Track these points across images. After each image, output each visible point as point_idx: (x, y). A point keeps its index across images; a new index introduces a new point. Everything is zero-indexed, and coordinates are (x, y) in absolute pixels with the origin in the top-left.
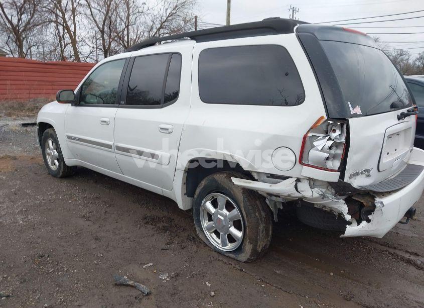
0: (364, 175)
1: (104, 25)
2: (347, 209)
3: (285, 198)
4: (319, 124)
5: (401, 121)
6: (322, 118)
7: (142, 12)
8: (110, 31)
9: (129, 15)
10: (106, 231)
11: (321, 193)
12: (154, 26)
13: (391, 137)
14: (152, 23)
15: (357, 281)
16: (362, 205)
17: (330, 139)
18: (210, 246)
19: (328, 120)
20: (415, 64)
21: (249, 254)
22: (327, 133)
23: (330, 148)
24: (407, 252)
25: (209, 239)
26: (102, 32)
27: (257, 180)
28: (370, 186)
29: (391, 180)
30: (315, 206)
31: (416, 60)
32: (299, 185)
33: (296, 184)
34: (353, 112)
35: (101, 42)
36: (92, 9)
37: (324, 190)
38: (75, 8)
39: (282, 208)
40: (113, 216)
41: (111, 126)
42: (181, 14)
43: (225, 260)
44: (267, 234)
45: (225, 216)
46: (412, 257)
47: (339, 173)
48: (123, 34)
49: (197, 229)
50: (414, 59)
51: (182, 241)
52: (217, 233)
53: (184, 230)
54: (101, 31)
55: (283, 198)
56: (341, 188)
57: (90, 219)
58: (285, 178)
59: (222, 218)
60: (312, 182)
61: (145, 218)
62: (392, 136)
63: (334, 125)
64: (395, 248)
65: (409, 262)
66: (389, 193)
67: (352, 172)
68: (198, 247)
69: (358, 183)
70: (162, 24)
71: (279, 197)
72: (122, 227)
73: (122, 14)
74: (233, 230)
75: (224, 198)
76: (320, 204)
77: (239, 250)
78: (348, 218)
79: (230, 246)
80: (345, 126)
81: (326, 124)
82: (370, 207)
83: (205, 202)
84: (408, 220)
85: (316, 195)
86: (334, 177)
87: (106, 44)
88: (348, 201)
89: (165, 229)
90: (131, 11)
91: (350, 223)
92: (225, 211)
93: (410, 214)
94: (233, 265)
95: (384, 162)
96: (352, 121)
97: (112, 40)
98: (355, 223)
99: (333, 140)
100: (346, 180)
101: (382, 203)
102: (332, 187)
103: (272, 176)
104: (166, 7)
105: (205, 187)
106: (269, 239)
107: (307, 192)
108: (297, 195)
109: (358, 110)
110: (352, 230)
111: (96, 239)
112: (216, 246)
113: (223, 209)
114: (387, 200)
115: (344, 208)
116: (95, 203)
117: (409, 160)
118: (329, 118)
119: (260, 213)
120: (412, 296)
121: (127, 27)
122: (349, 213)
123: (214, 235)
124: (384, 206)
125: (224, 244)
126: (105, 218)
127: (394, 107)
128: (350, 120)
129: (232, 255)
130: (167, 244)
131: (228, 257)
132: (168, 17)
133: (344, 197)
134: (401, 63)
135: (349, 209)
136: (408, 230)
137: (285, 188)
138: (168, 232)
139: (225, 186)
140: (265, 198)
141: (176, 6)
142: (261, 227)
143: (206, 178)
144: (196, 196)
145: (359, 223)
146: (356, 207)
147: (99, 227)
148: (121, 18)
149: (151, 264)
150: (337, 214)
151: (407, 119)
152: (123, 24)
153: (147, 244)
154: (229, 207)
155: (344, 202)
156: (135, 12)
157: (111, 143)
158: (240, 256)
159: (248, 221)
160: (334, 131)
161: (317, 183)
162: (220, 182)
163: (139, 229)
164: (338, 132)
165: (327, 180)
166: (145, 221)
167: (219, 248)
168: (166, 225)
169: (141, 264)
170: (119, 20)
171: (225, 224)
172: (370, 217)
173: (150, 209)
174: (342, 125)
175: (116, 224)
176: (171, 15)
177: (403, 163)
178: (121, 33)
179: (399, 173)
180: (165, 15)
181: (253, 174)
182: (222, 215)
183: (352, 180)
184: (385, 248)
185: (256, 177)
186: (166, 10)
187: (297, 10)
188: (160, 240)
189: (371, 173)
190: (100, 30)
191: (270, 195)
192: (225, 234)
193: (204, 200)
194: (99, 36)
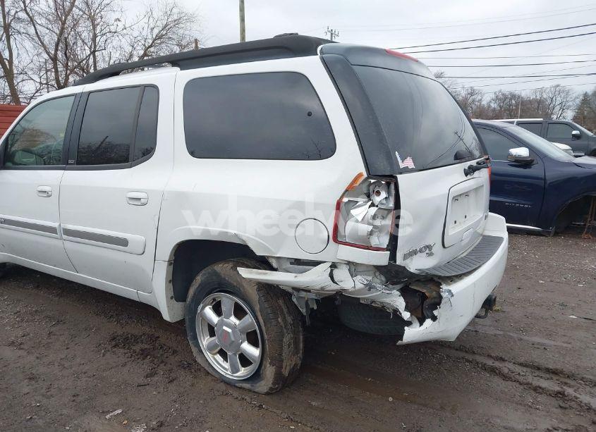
0: (424, 254)
1: (56, 50)
2: (404, 304)
3: (318, 292)
4: (357, 185)
5: (469, 177)
6: (360, 175)
7: (115, 32)
8: (67, 58)
9: (95, 36)
10: (48, 365)
11: (366, 282)
12: (135, 53)
13: (457, 200)
14: (131, 48)
15: (425, 405)
16: (424, 297)
17: (373, 205)
18: (214, 373)
19: (368, 178)
20: (489, 106)
21: (271, 381)
22: (369, 196)
23: (374, 217)
24: (490, 356)
25: (212, 364)
26: (54, 59)
27: (275, 270)
28: (434, 268)
29: (462, 258)
30: (361, 301)
31: (490, 102)
32: (336, 272)
33: (332, 271)
34: (402, 165)
35: (53, 74)
36: (38, 27)
37: (370, 278)
38: (9, 25)
39: (315, 308)
40: (62, 339)
41: (54, 198)
42: (174, 37)
43: (236, 394)
44: (296, 347)
45: (233, 327)
46: (497, 364)
47: (389, 252)
48: (88, 65)
49: (194, 350)
50: (489, 99)
51: (171, 370)
52: (223, 354)
53: (175, 352)
54: (52, 59)
55: (317, 294)
56: (393, 274)
57: (22, 346)
58: (316, 263)
59: (230, 330)
60: (353, 267)
61: (114, 339)
62: (459, 198)
63: (378, 184)
64: (474, 353)
65: (493, 371)
66: (460, 277)
67: (406, 251)
68: (196, 378)
69: (416, 265)
70: (146, 49)
71: (309, 291)
72: (75, 356)
73: (85, 35)
74: (247, 347)
75: (231, 299)
76: (367, 299)
77: (256, 376)
78: (406, 315)
79: (243, 372)
80: (392, 186)
81: (367, 184)
82: (435, 298)
83: (203, 308)
84: (486, 312)
85: (359, 286)
86: (382, 258)
87: (60, 79)
88: (405, 292)
89: (144, 354)
90: (98, 30)
91: (409, 323)
92: (233, 320)
93: (489, 303)
94: (249, 400)
95: (450, 234)
96: (401, 178)
97: (71, 72)
98: (416, 323)
99: (377, 206)
100: (399, 261)
101: (450, 291)
102: (381, 273)
103: (298, 262)
104: (152, 26)
105: (201, 286)
106: (300, 355)
107: (348, 282)
108: (334, 287)
109: (409, 163)
110: (413, 333)
111: (30, 379)
112: (223, 373)
113: (231, 316)
114: (456, 287)
115: (399, 302)
116: (33, 321)
117: (484, 230)
118: (370, 176)
119: (284, 319)
120: (499, 421)
121: (93, 53)
122: (407, 309)
123: (218, 357)
124: (453, 296)
125: (235, 370)
126: (48, 343)
127: (459, 158)
128: (399, 177)
129: (247, 386)
130: (147, 377)
131: (240, 388)
132: (155, 39)
133: (399, 286)
134: (473, 106)
135: (407, 303)
136: (490, 326)
137: (315, 278)
138: (149, 357)
139: (232, 282)
140: (290, 295)
141: (166, 25)
142: (287, 339)
143: (203, 272)
144: (189, 299)
145: (421, 322)
146: (417, 300)
147: (38, 358)
148: (83, 41)
149: (119, 411)
150: (391, 311)
151: (476, 174)
152: (87, 48)
153: (114, 380)
154: (239, 313)
155: (398, 293)
156: (104, 32)
157: (55, 225)
158: (258, 384)
159: (267, 330)
160: (378, 193)
161: (360, 269)
162: (223, 276)
163: (104, 355)
164: (384, 194)
165: (372, 263)
166: (114, 343)
167: (227, 376)
168: (146, 346)
169: (103, 412)
170: (80, 43)
171: (233, 339)
172: (435, 313)
173: (122, 324)
174: (388, 184)
175: (66, 351)
176: (159, 37)
177: (476, 234)
178: (84, 62)
179: (471, 248)
180: (150, 37)
181: (271, 260)
182: (228, 325)
183: (408, 261)
184: (461, 354)
185: (275, 265)
186: (152, 29)
187: (337, 33)
188: (135, 372)
189: (433, 250)
190: (50, 58)
191: (298, 290)
192: (235, 354)
193: (201, 305)
194: (50, 66)
